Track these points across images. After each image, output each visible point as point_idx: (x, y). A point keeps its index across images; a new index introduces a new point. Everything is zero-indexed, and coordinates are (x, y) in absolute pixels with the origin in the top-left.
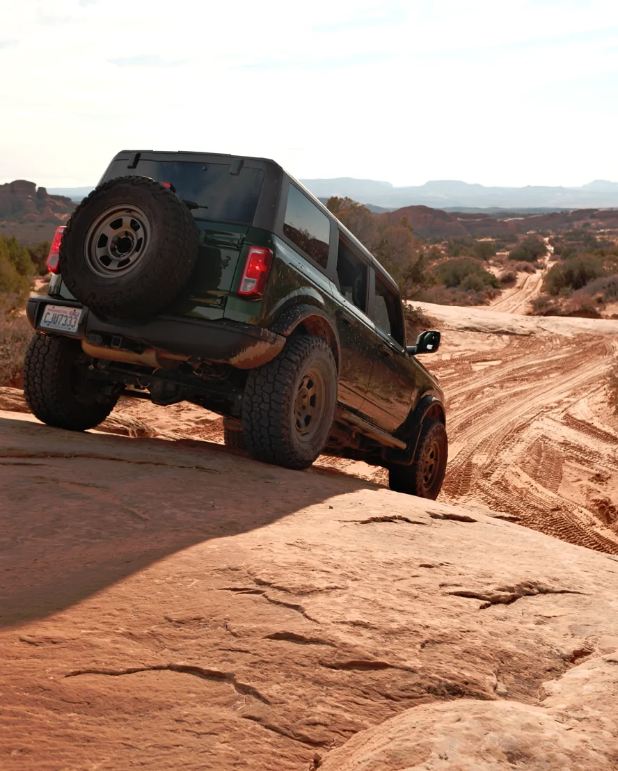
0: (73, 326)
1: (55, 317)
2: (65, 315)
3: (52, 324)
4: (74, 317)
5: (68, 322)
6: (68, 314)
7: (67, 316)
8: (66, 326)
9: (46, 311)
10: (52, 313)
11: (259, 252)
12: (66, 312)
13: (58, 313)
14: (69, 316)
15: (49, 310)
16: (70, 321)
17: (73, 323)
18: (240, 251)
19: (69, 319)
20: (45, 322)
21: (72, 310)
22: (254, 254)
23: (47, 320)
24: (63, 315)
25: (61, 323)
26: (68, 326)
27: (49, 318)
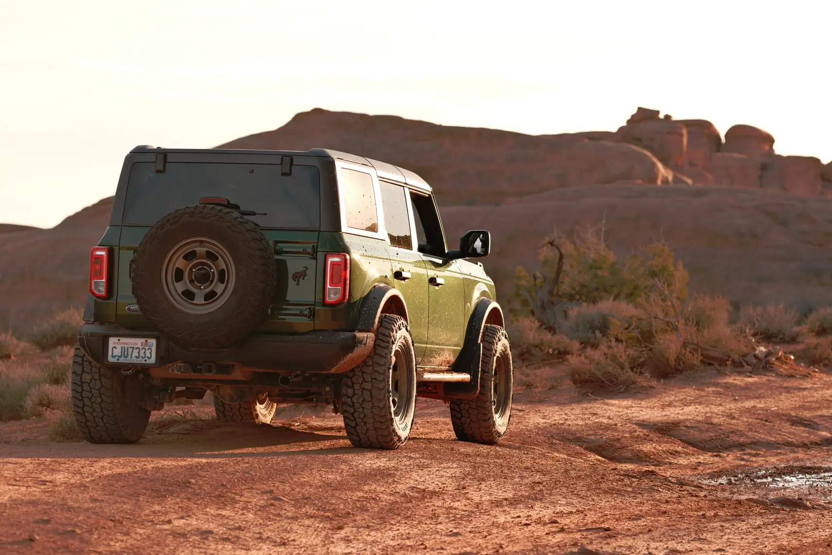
0: (149, 358)
1: (124, 351)
2: (136, 346)
3: (123, 358)
4: (147, 348)
5: (142, 354)
6: (139, 345)
7: (138, 348)
8: (140, 359)
9: (111, 345)
10: (119, 347)
11: (336, 259)
12: (136, 344)
13: (126, 346)
14: (141, 347)
15: (114, 343)
16: (145, 353)
17: (148, 354)
18: (316, 259)
19: (142, 351)
20: (114, 357)
21: (143, 340)
22: (333, 264)
23: (114, 354)
24: (133, 348)
25: (134, 356)
26: (143, 358)
27: (117, 352)
